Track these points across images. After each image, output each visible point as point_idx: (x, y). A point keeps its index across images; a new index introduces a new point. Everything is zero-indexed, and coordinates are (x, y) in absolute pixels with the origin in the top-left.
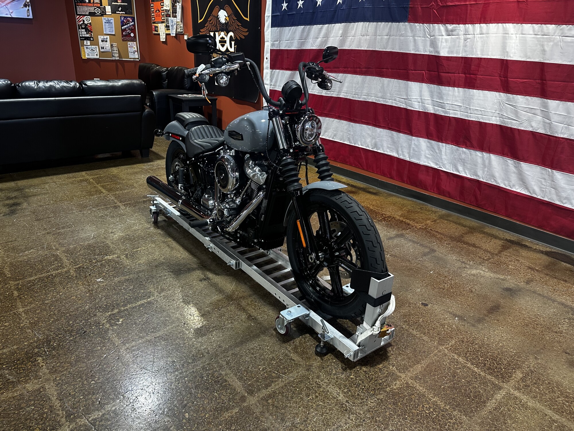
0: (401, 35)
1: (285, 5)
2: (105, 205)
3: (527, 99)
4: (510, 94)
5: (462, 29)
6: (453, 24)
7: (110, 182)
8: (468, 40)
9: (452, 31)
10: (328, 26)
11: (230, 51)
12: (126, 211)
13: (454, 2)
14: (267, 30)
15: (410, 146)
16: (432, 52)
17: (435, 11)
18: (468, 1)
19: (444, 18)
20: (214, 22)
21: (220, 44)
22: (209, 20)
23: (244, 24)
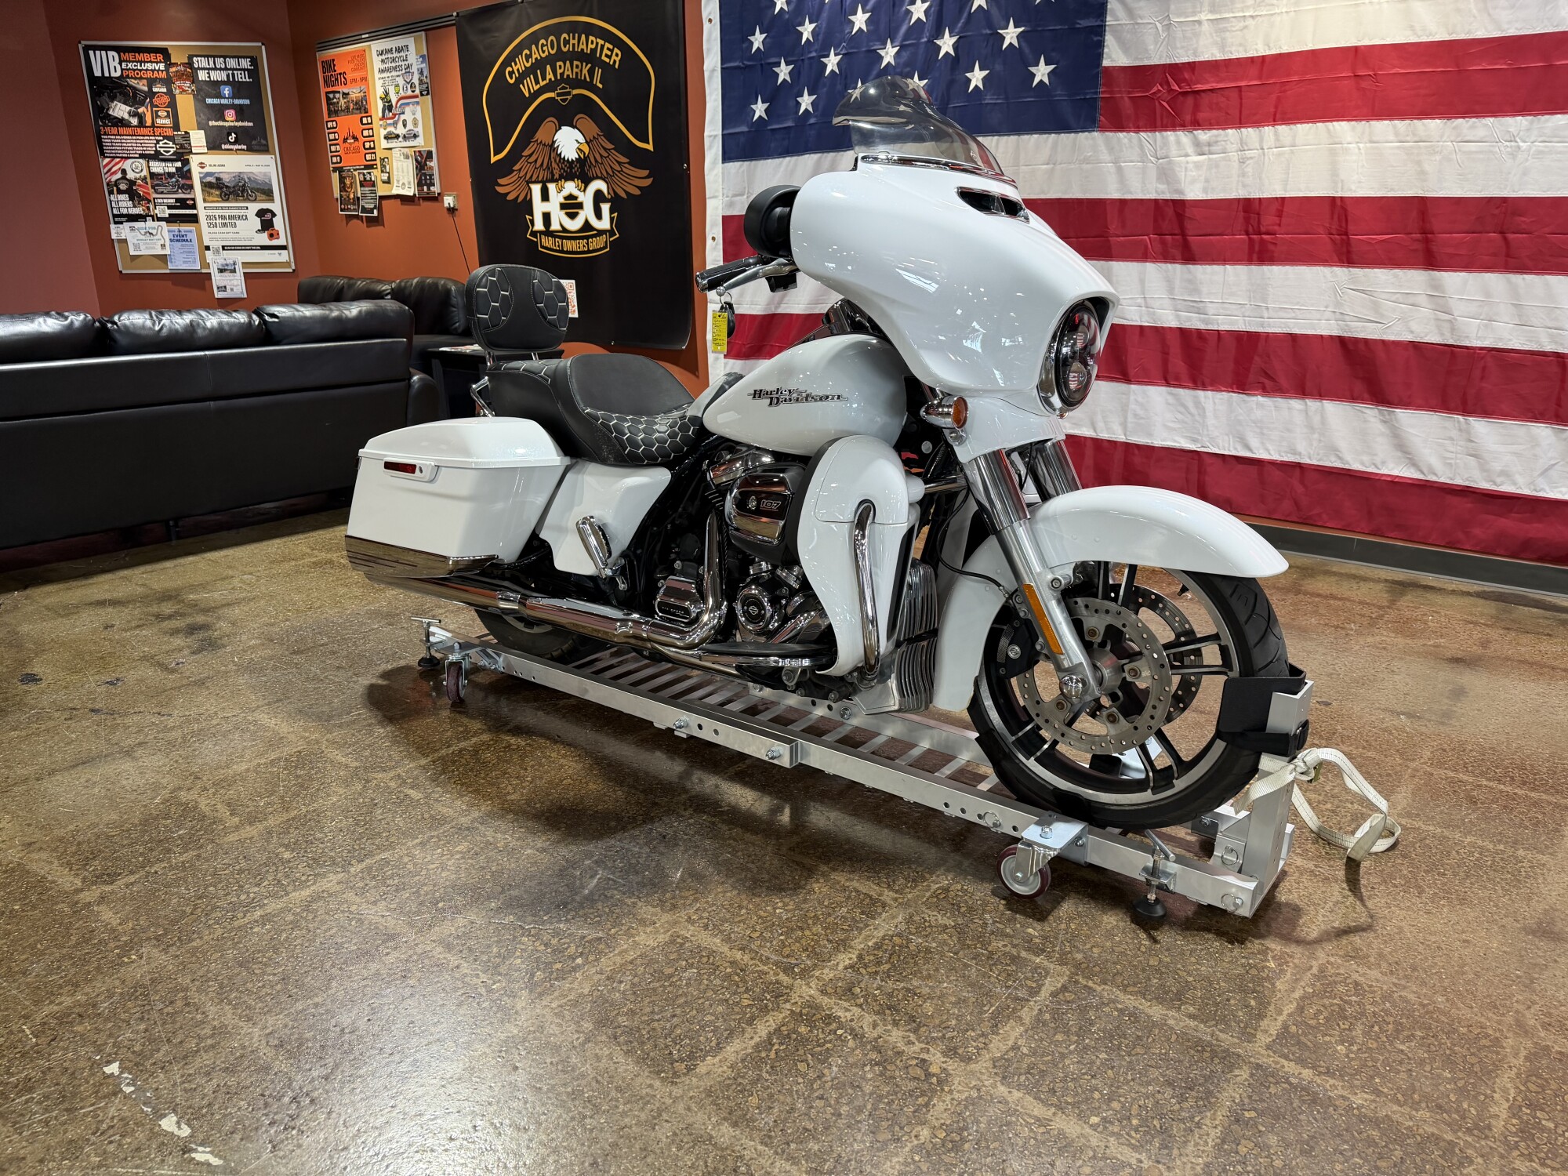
0: (1086, 161)
1: (760, 109)
4: (1358, 267)
5: (1232, 139)
6: (1210, 129)
8: (1248, 162)
9: (1209, 144)
11: (594, 229)
14: (712, 169)
15: (1124, 409)
16: (1163, 193)
17: (1165, 104)
18: (1242, 79)
19: (1188, 118)
20: (541, 157)
21: (563, 212)
22: (526, 153)
23: (637, 158)
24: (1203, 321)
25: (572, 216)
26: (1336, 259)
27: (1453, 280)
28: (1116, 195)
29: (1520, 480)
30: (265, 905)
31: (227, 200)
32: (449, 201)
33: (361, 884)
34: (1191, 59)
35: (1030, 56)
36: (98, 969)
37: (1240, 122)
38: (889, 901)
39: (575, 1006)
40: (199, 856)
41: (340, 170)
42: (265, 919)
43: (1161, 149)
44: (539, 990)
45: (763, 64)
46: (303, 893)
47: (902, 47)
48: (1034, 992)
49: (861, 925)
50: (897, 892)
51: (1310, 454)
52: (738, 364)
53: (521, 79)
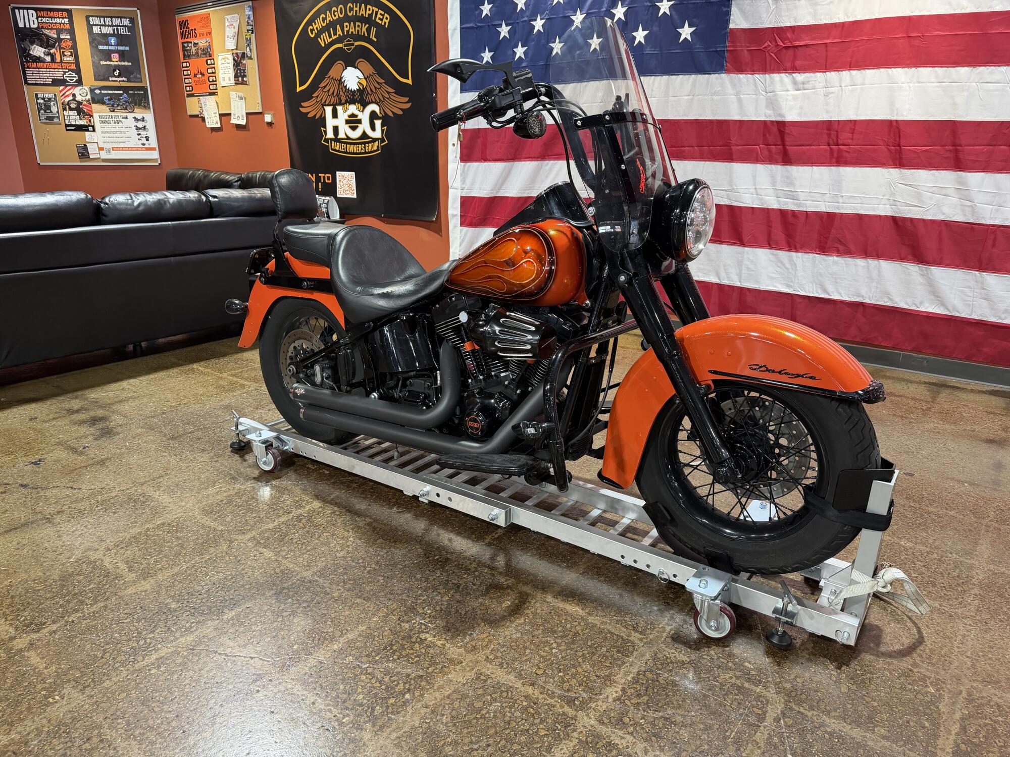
0: (716, 94)
1: (487, 56)
3: (934, 175)
4: (907, 169)
5: (819, 80)
6: (804, 73)
8: (831, 95)
9: (803, 83)
11: (370, 138)
13: (804, 40)
14: (452, 97)
15: (740, 264)
16: (770, 116)
17: (773, 55)
18: (828, 38)
19: (789, 65)
20: (333, 88)
21: (348, 125)
22: (322, 85)
23: (401, 89)
24: (796, 204)
25: (354, 128)
26: (891, 163)
27: (974, 178)
28: (737, 118)
30: (159, 649)
32: (268, 118)
33: (232, 630)
34: (793, 24)
35: (678, 22)
36: (29, 709)
37: (826, 67)
38: (637, 642)
39: (410, 737)
40: (106, 607)
41: (192, 95)
42: (160, 662)
43: (770, 86)
44: (380, 723)
45: (491, 25)
46: (188, 638)
47: (588, 14)
48: (762, 718)
49: (619, 663)
50: (641, 633)
51: (870, 296)
52: (471, 230)
53: (319, 34)
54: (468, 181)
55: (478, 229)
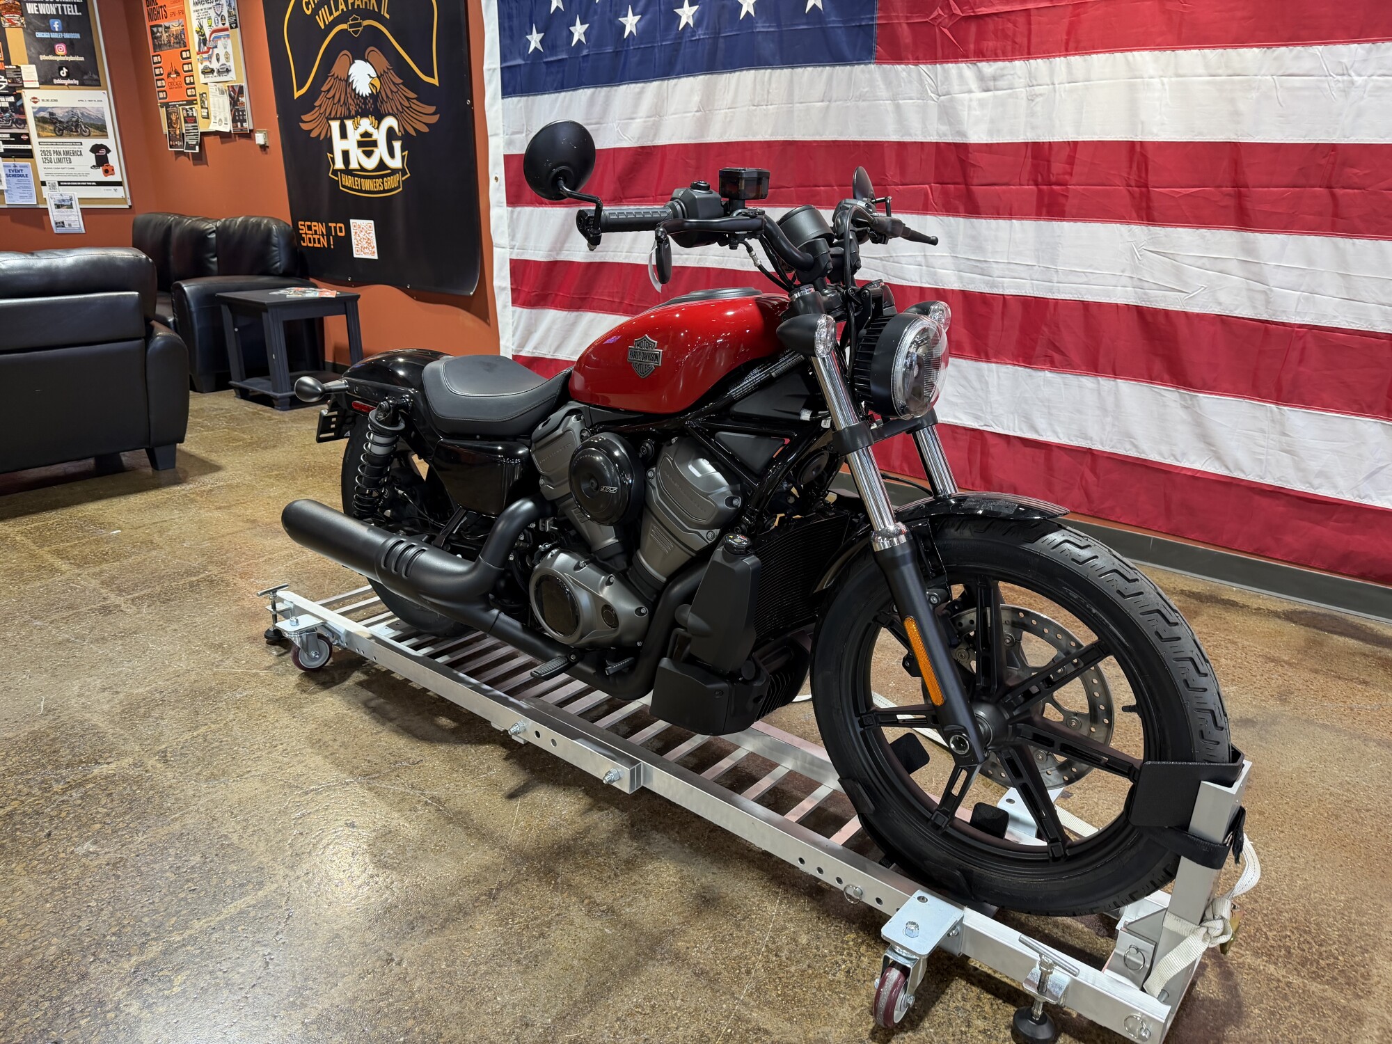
0: (862, 97)
1: (535, 40)
2: (69, 607)
3: (1203, 237)
4: (1159, 225)
5: (1019, 73)
6: (995, 60)
7: (78, 538)
8: (1038, 99)
9: (995, 79)
10: (660, 87)
11: (389, 169)
12: (141, 619)
13: (993, 5)
14: (492, 105)
16: (945, 135)
17: (946, 31)
18: (1030, 1)
19: (972, 46)
20: (338, 92)
21: (360, 150)
22: (325, 88)
23: (425, 94)
24: (987, 283)
25: (369, 154)
26: (1134, 214)
27: (1269, 243)
28: (894, 138)
29: (1341, 483)
31: (61, 135)
32: (260, 139)
37: (1029, 52)
41: (167, 105)
43: (942, 85)
51: (1103, 440)
52: (525, 312)
53: (316, 11)
54: (519, 236)
55: (534, 311)
